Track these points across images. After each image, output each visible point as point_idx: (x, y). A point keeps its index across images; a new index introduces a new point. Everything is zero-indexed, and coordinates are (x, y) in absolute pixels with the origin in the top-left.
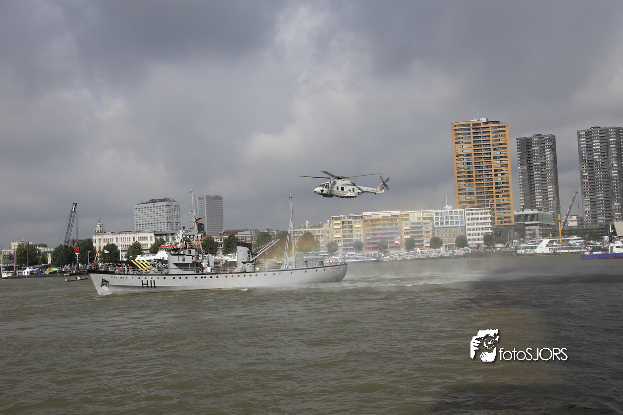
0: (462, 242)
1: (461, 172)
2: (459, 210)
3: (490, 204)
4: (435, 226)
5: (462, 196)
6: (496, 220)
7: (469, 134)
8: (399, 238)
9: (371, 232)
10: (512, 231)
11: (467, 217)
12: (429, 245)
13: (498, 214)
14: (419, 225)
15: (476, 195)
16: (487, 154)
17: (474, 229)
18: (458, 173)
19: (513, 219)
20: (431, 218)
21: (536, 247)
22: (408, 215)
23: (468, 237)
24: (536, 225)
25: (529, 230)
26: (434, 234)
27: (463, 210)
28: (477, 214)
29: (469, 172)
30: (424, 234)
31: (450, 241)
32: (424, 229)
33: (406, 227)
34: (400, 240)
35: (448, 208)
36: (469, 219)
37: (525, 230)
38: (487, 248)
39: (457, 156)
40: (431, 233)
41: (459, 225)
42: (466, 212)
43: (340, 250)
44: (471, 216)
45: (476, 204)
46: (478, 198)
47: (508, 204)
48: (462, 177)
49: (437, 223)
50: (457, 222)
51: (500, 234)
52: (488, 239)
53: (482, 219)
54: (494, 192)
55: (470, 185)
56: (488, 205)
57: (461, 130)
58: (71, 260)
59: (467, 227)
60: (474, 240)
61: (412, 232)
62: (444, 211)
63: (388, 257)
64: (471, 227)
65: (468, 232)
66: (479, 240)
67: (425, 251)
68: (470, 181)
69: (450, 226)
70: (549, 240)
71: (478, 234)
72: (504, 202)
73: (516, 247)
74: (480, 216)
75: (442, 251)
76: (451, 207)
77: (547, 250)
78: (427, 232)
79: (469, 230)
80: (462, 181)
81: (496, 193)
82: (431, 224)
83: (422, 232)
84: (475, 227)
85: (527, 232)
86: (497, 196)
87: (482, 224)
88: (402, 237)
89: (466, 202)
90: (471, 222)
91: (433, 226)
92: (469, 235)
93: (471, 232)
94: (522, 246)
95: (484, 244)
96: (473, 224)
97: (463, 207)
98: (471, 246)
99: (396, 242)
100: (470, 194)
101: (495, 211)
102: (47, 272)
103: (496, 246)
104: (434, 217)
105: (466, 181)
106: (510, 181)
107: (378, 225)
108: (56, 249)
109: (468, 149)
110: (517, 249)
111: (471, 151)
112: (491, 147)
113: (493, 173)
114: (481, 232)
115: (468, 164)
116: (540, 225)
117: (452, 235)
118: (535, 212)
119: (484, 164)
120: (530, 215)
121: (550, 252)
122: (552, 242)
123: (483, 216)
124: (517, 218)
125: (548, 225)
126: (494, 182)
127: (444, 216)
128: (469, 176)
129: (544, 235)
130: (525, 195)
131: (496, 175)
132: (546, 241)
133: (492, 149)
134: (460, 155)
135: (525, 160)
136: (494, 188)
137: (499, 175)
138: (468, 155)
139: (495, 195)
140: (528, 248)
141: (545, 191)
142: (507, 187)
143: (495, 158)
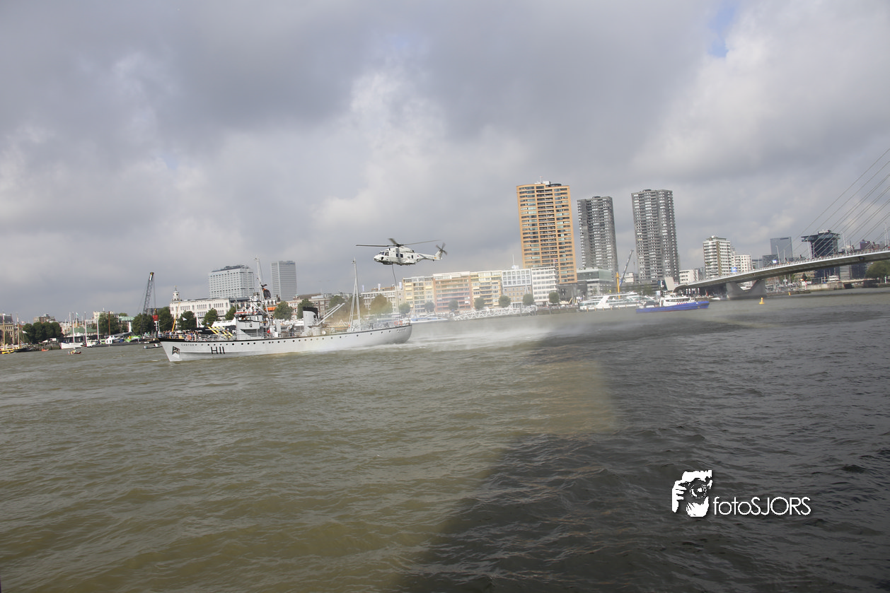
0: (529, 300)
1: (527, 233)
2: (525, 270)
3: (554, 263)
4: (503, 286)
5: (528, 256)
6: (560, 279)
7: (533, 196)
8: (469, 298)
9: (441, 293)
10: (575, 289)
11: (533, 276)
12: (498, 304)
13: (562, 273)
14: (488, 285)
15: (541, 255)
16: (550, 215)
17: (539, 288)
18: (524, 234)
19: (575, 277)
20: (499, 278)
21: (597, 303)
22: (477, 276)
23: (534, 296)
24: (597, 282)
25: (591, 287)
26: (502, 293)
27: (529, 269)
28: (542, 273)
29: (534, 233)
30: (492, 293)
31: (518, 300)
32: (493, 289)
33: (475, 287)
34: (470, 300)
35: (515, 268)
36: (535, 278)
37: (587, 288)
38: (552, 305)
39: (522, 217)
40: (499, 292)
41: (526, 284)
42: (532, 271)
43: (413, 312)
44: (537, 276)
45: (541, 264)
46: (543, 257)
47: (572, 263)
48: (527, 237)
49: (505, 283)
50: (524, 281)
51: (564, 292)
52: (554, 298)
53: (547, 278)
54: (558, 252)
55: (535, 246)
56: (552, 265)
57: (526, 193)
58: (150, 328)
59: (534, 286)
60: (540, 298)
61: (481, 292)
62: (511, 271)
63: (458, 317)
64: (537, 285)
65: (534, 291)
66: (545, 298)
67: (494, 310)
68: (535, 241)
69: (517, 285)
70: (608, 296)
71: (544, 293)
72: (567, 261)
73: (579, 303)
74: (545, 275)
75: (510, 310)
76: (518, 266)
77: (607, 306)
78: (496, 292)
79: (535, 288)
80: (527, 242)
81: (560, 252)
82: (499, 284)
83: (490, 291)
84: (541, 285)
85: (589, 289)
86: (561, 256)
87: (547, 282)
88: (471, 297)
89: (532, 262)
90: (537, 281)
91: (501, 286)
92: (536, 293)
93: (537, 290)
94: (584, 302)
95: (550, 301)
96: (539, 283)
97: (529, 267)
98: (537, 304)
99: (466, 302)
100: (536, 254)
101: (560, 270)
102: (128, 340)
103: (561, 303)
104: (502, 276)
105: (531, 241)
106: (572, 240)
107: (449, 286)
108: (136, 318)
109: (533, 210)
110: (580, 305)
111: (535, 213)
112: (555, 209)
113: (557, 233)
114: (546, 290)
115: (533, 225)
116: (601, 282)
117: (520, 293)
118: (596, 270)
119: (548, 225)
120: (592, 273)
121: (609, 307)
122: (611, 298)
123: (548, 275)
124: (580, 275)
125: (608, 282)
126: (557, 242)
127: (512, 276)
128: (534, 237)
129: (605, 292)
130: (586, 254)
131: (559, 235)
132: (606, 297)
133: (555, 211)
134: (525, 217)
135: (586, 221)
136: (558, 248)
137: (562, 235)
138: (533, 217)
139: (558, 254)
140: (590, 304)
141: (604, 249)
142: (570, 247)
143: (558, 219)
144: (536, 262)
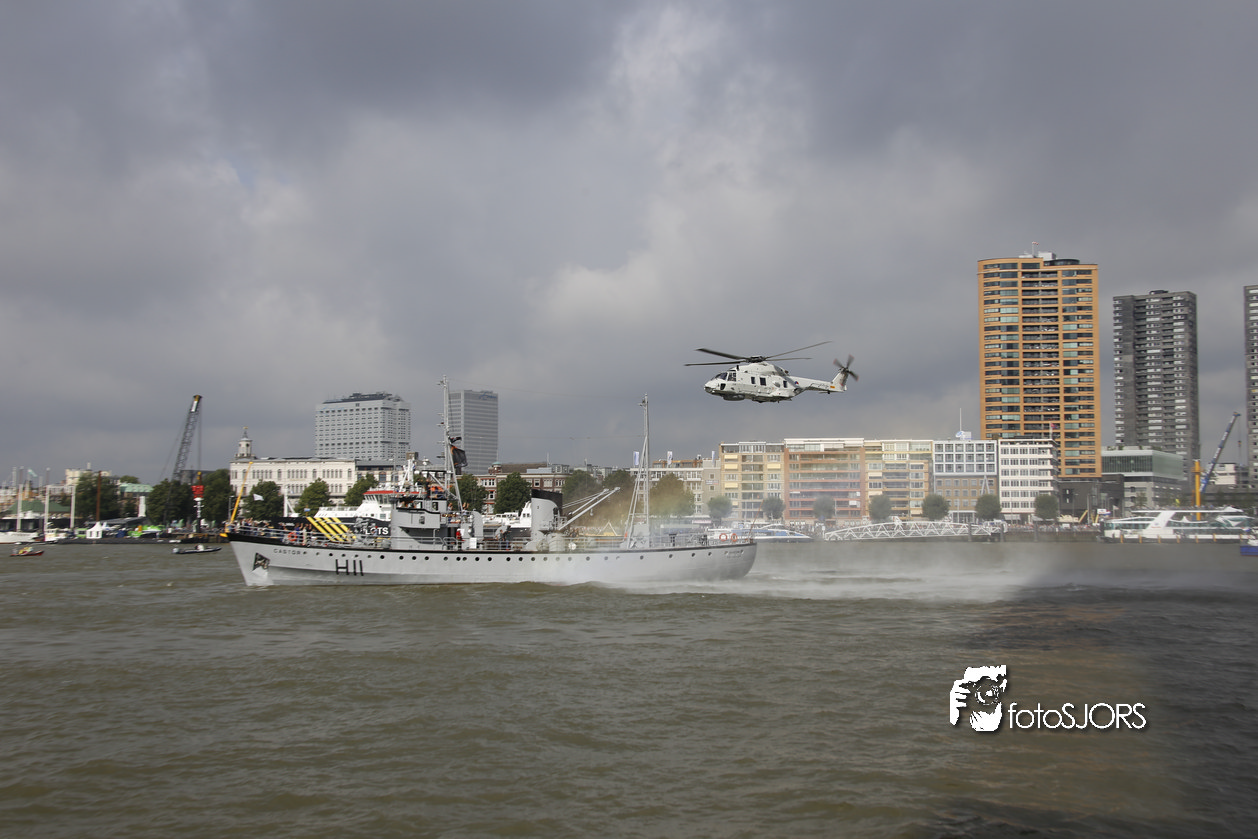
0: (989, 508)
1: (993, 364)
2: (985, 442)
3: (1051, 431)
4: (935, 473)
5: (993, 412)
6: (1063, 466)
7: (1014, 284)
8: (858, 494)
9: (800, 480)
10: (1095, 490)
11: (1001, 456)
12: (919, 511)
13: (1067, 453)
14: (901, 470)
15: (1022, 412)
16: (1049, 327)
17: (1015, 483)
18: (987, 364)
19: (1098, 466)
20: (927, 457)
21: (1144, 526)
22: (880, 448)
23: (1002, 499)
24: (1147, 479)
25: (1133, 489)
26: (931, 488)
27: (994, 442)
28: (1024, 451)
29: (1010, 364)
30: (911, 488)
31: (965, 506)
32: (912, 479)
33: (874, 472)
34: (861, 499)
35: (964, 437)
36: (1005, 462)
37: (1122, 490)
38: (1042, 523)
39: (987, 329)
40: (925, 487)
41: (985, 473)
42: (1001, 446)
43: (735, 515)
44: (1010, 456)
45: (1021, 431)
46: (1026, 417)
47: (1090, 434)
48: (994, 373)
49: (939, 467)
50: (981, 467)
51: (1070, 496)
52: (1043, 504)
53: (1033, 462)
54: (1062, 408)
55: (1011, 392)
56: (1047, 435)
57: (998, 276)
58: (185, 511)
59: (1002, 478)
60: (1015, 505)
61: (886, 484)
62: (954, 442)
63: (833, 533)
64: (1010, 478)
65: (1002, 489)
66: (1025, 505)
67: (912, 523)
68: (1011, 382)
69: (965, 473)
70: (1173, 513)
71: (1024, 494)
72: (1082, 430)
73: (1102, 523)
74: (1029, 456)
75: (947, 526)
76: (969, 434)
77: (1169, 534)
78: (917, 485)
79: (1005, 483)
80: (994, 382)
81: (1067, 409)
82: (925, 469)
83: (906, 484)
84: (1019, 477)
85: (1128, 494)
86: (1067, 417)
87: (1033, 472)
88: (864, 492)
89: (1001, 426)
90: (1010, 467)
91: (931, 474)
92: (1006, 494)
93: (1009, 488)
94: (1115, 522)
95: (1037, 514)
96: (1014, 472)
97: (995, 437)
98: (1007, 517)
99: (852, 503)
100: (1011, 409)
101: (1062, 448)
102: (137, 534)
103: (1061, 520)
104: (934, 453)
105: (1003, 382)
106: (1096, 385)
107: (817, 465)
108: (157, 488)
109: (1011, 315)
110: (1104, 527)
111: (1017, 320)
112: (1060, 314)
113: (1061, 367)
114: (1029, 489)
115: (1010, 346)
116: (1156, 480)
117: (969, 494)
118: (1146, 452)
119: (1043, 349)
120: (1136, 459)
121: (1174, 537)
122: (1179, 516)
123: (1036, 456)
124: (1108, 463)
125: (1174, 482)
126: (1061, 386)
127: (954, 453)
128: (1010, 373)
129: (1164, 502)
130: (1126, 416)
131: (1067, 372)
132: (1167, 515)
133: (1061, 319)
134: (993, 328)
135: (1130, 344)
136: (1062, 399)
137: (1074, 372)
138: (1010, 328)
139: (1062, 413)
140: (1129, 526)
141: (1169, 409)
142: (1090, 398)
143: (1066, 336)
144: (1011, 427)
